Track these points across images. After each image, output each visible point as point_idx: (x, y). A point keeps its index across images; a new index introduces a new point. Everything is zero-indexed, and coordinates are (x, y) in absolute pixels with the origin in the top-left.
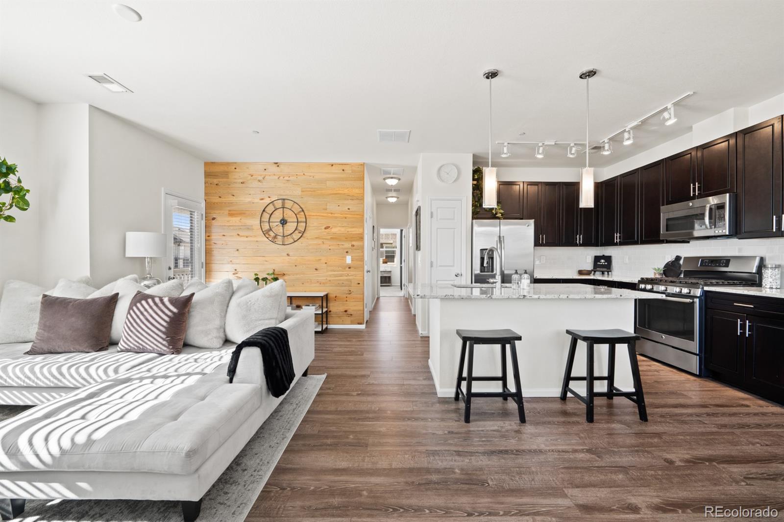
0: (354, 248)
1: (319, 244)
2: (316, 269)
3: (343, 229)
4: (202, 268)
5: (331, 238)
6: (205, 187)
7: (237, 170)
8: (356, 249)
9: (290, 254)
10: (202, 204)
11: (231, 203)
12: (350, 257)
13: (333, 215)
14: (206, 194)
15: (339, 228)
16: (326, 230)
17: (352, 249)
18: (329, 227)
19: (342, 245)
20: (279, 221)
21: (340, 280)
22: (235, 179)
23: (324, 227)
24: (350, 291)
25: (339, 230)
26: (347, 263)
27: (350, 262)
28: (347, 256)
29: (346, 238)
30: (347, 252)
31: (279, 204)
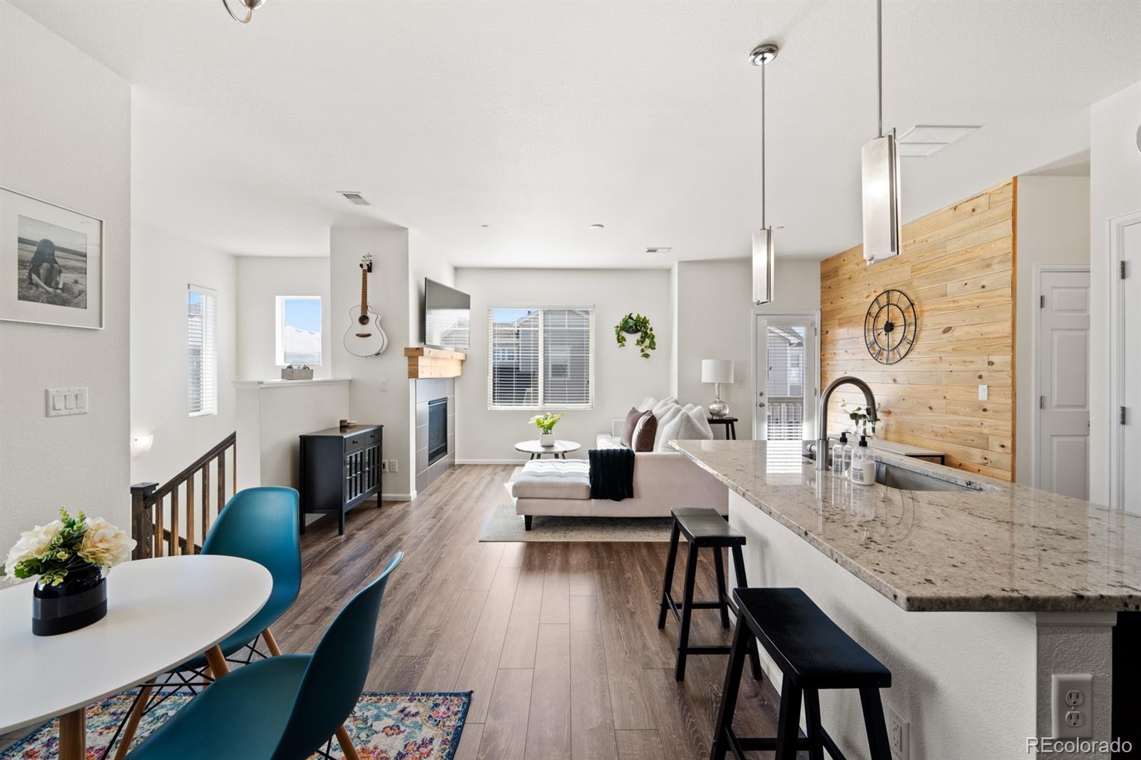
0: (994, 367)
1: (935, 362)
2: (930, 408)
3: (972, 330)
4: (815, 395)
5: (953, 349)
6: (822, 293)
7: (845, 262)
8: (997, 371)
9: (897, 379)
10: (817, 315)
11: (840, 309)
12: (985, 387)
13: (956, 304)
14: (823, 302)
15: (967, 329)
16: (946, 335)
17: (989, 371)
18: (951, 328)
19: (972, 362)
20: (883, 327)
21: (968, 433)
22: (844, 274)
23: (943, 329)
24: (985, 459)
25: (967, 333)
26: (980, 398)
27: (985, 398)
28: (980, 386)
29: (978, 348)
30: (980, 377)
31: (883, 300)
